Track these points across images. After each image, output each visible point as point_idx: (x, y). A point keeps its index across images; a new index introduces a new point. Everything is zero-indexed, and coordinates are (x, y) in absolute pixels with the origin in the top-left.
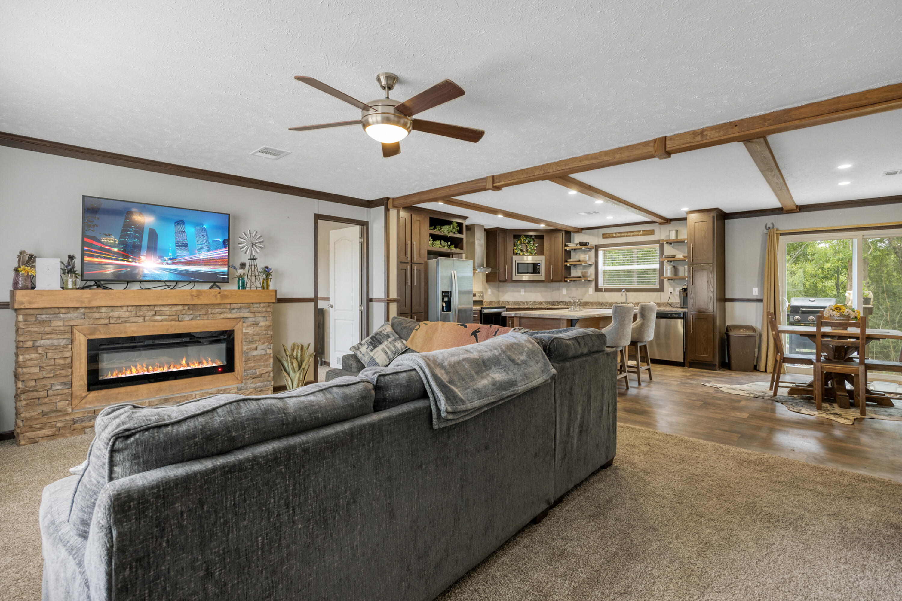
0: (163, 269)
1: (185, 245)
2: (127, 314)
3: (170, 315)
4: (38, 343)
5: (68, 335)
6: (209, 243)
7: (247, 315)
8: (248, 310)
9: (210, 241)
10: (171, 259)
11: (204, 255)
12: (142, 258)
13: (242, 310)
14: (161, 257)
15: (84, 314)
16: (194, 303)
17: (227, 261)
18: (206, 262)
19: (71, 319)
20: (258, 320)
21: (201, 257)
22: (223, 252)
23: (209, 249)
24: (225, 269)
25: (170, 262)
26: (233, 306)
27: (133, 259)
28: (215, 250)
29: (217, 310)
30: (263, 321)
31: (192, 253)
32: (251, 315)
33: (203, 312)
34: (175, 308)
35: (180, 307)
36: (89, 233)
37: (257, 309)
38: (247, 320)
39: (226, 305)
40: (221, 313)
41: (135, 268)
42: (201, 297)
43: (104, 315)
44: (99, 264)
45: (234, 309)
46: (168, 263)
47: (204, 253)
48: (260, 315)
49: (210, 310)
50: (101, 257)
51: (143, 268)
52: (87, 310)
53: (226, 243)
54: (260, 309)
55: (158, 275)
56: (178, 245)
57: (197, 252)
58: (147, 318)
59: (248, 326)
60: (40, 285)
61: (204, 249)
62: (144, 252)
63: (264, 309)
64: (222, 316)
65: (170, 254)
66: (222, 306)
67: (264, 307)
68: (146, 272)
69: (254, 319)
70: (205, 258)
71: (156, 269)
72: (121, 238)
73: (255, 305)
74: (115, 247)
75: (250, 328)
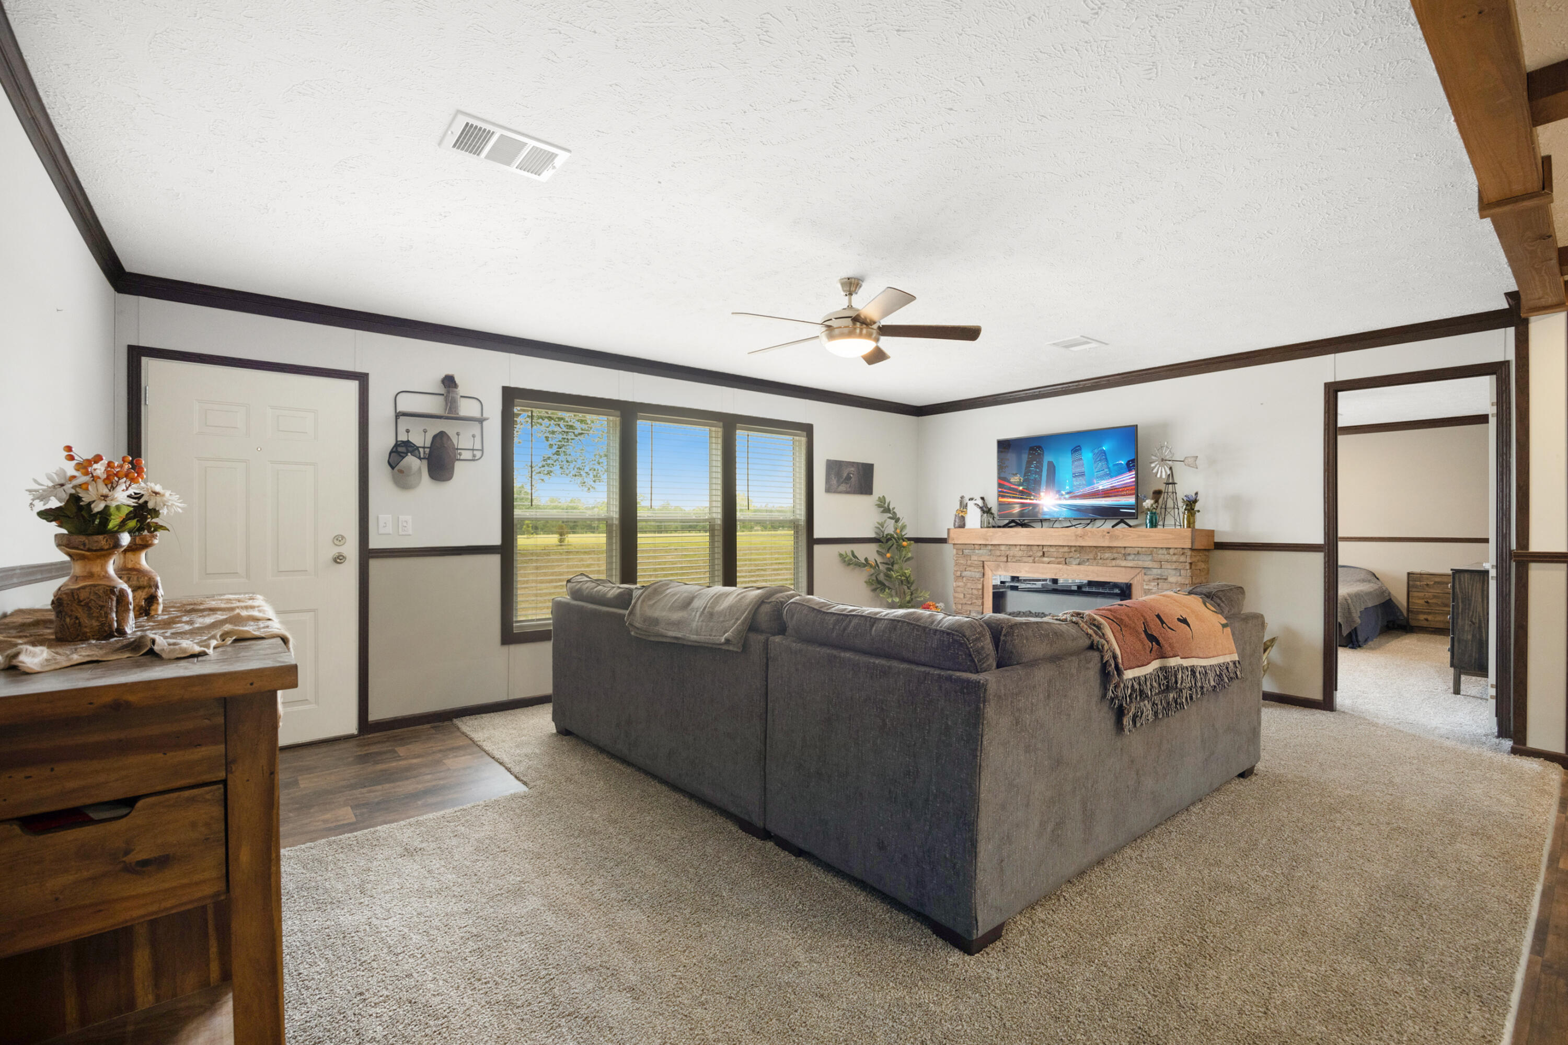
0: (1060, 505)
1: (1082, 474)
2: (1020, 553)
3: (1057, 558)
4: (965, 574)
5: (981, 569)
6: (1108, 468)
7: (1148, 564)
8: (1150, 558)
9: (1111, 465)
10: (1068, 493)
11: (1104, 485)
12: (1042, 494)
13: (1141, 557)
14: (1058, 492)
15: (991, 550)
16: (1078, 544)
17: (1136, 489)
18: (1106, 493)
19: (981, 555)
20: (1166, 573)
21: (1101, 488)
22: (1128, 478)
23: (1110, 475)
24: (1131, 500)
25: (1067, 496)
26: (1128, 551)
27: (1034, 496)
28: (1116, 476)
29: (1107, 555)
30: (1175, 575)
31: (1090, 483)
32: (1156, 565)
33: (1091, 556)
34: (1062, 550)
35: (1066, 549)
36: (1002, 475)
37: (1162, 557)
38: (1149, 572)
39: (1119, 549)
40: (1114, 559)
41: (1035, 506)
42: (1086, 538)
43: (1003, 553)
44: (1009, 503)
45: (1129, 554)
46: (1065, 498)
47: (1104, 482)
48: (1169, 567)
49: (1099, 554)
50: (1010, 497)
51: (1043, 505)
52: (993, 548)
53: (1132, 465)
54: (1168, 557)
55: (1055, 512)
56: (1075, 476)
57: (1095, 482)
58: (1037, 559)
59: (1150, 581)
60: (968, 525)
61: (1101, 478)
62: (1043, 487)
63: (1174, 558)
64: (1114, 563)
65: (1067, 487)
66: (1115, 550)
67: (1174, 554)
68: (1046, 509)
69: (1159, 571)
70: (1105, 487)
71: (1054, 506)
72: (1025, 476)
73: (1161, 551)
74: (1019, 485)
75: (1153, 584)
